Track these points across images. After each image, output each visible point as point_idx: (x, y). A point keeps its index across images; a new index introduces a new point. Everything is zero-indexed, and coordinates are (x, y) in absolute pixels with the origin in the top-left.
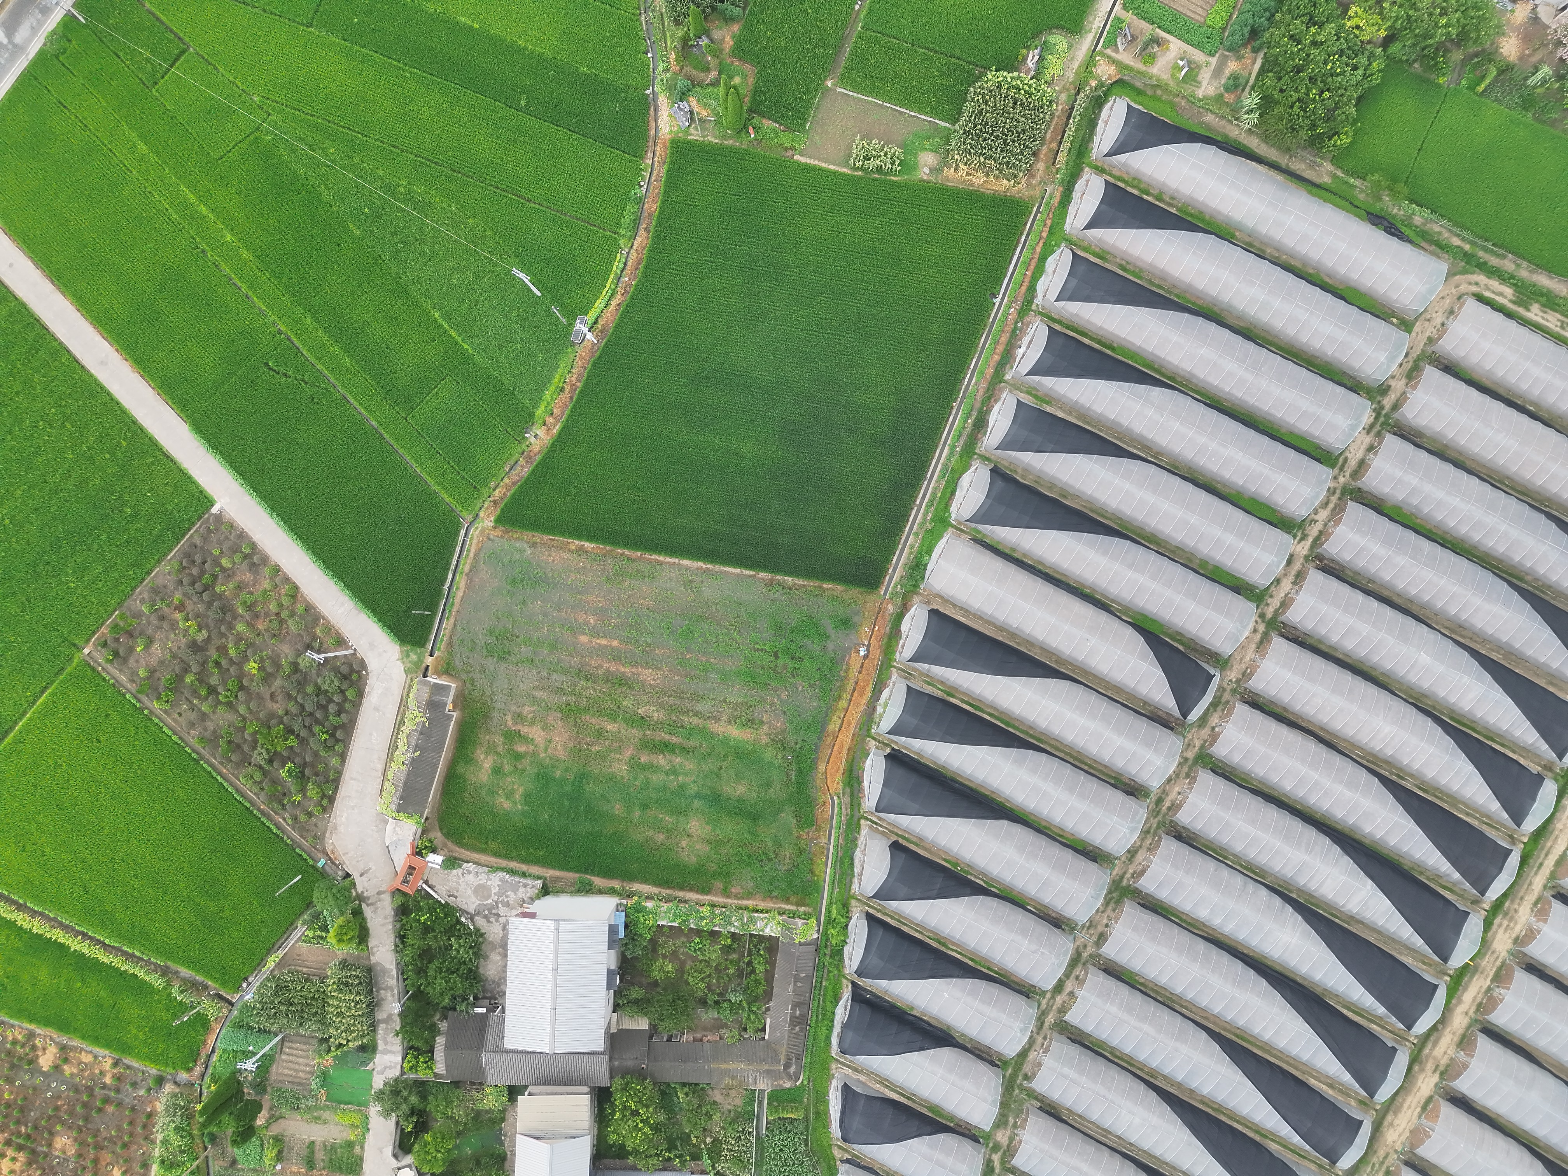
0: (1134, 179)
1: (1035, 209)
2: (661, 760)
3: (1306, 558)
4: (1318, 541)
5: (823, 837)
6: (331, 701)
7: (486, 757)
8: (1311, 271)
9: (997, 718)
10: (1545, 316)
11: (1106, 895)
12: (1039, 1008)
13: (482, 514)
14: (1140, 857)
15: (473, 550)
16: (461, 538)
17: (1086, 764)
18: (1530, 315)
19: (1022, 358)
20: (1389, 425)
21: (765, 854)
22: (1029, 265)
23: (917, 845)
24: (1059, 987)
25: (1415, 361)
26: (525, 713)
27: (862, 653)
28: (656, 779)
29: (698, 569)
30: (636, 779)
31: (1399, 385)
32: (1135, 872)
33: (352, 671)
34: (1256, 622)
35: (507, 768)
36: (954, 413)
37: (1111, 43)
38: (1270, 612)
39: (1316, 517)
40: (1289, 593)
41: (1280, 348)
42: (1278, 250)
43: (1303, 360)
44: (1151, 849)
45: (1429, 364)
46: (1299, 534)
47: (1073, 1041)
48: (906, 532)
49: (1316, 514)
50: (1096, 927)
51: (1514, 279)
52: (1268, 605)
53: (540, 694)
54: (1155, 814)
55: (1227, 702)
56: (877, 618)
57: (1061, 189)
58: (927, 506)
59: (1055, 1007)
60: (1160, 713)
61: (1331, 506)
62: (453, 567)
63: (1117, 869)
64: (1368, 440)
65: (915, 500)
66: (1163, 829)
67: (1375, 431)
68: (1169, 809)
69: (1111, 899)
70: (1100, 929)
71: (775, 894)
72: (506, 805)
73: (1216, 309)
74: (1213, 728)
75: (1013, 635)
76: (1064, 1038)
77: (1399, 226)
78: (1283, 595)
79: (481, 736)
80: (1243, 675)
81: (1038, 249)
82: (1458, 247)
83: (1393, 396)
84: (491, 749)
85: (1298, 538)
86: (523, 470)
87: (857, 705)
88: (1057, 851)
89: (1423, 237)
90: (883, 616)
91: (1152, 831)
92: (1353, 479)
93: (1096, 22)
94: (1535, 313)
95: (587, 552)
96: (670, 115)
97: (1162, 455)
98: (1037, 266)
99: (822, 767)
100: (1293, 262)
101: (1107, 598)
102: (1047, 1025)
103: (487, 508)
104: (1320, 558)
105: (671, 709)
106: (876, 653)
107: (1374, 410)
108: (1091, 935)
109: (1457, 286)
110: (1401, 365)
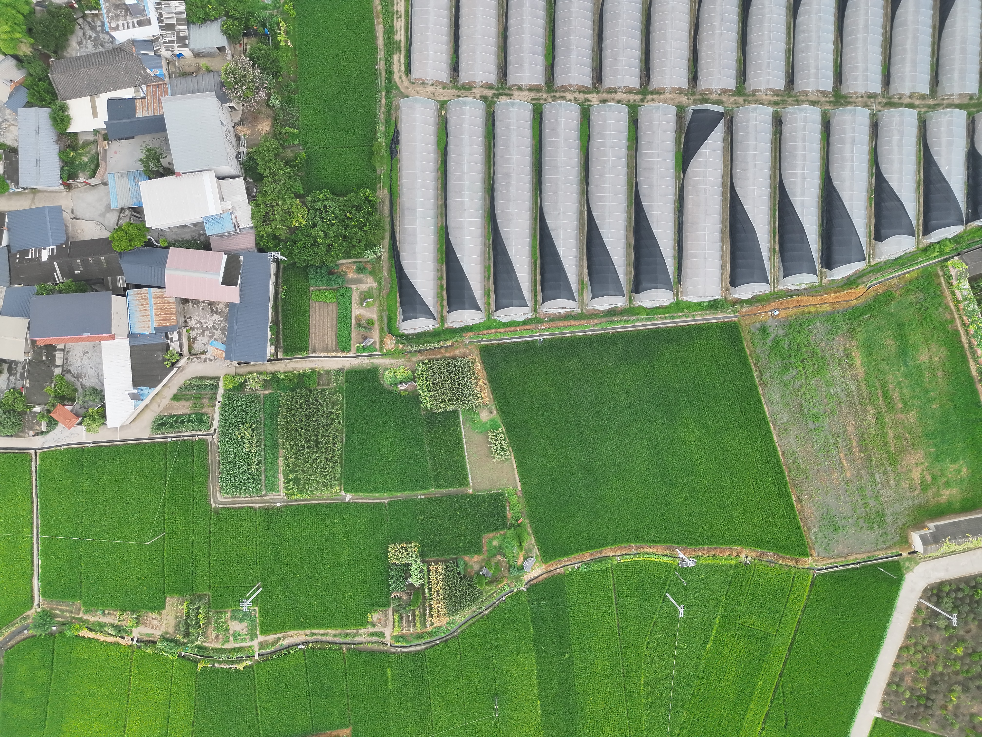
0: (438, 297)
1: (482, 343)
2: (896, 395)
3: (598, 93)
4: (586, 91)
5: (894, 282)
6: (956, 598)
7: (944, 495)
8: (440, 173)
9: (774, 218)
10: (399, 30)
11: (845, 106)
12: (929, 112)
13: (807, 566)
14: (813, 98)
15: (830, 561)
16: (826, 571)
17: (775, 155)
18: (403, 38)
19: (566, 308)
20: (502, 85)
21: (920, 309)
22: (514, 331)
23: (870, 227)
24: (911, 106)
25: (461, 90)
26: (907, 486)
27: (777, 312)
28: (908, 393)
29: (775, 430)
30: (913, 405)
31: (478, 92)
32: (824, 96)
33: (933, 594)
34: (647, 102)
35: (943, 480)
36: (615, 331)
37: (372, 347)
38: (638, 97)
39: (573, 99)
40: (622, 92)
41: (489, 168)
42: (438, 197)
43: (490, 152)
44: (806, 94)
45: (458, 81)
46: (587, 103)
47: (937, 82)
48: (695, 323)
49: (571, 100)
50: (866, 103)
51: (387, 58)
52: (635, 101)
53: (893, 483)
54: (785, 102)
55: (701, 94)
56: (752, 314)
57: (464, 335)
58: (675, 319)
59: (923, 103)
60: (726, 128)
61: (562, 94)
62: (845, 568)
63: (827, 107)
64: (516, 93)
65: (674, 327)
66: (791, 93)
67: (509, 92)
68: (778, 96)
69: (846, 102)
70: (865, 99)
71: (939, 293)
72: (964, 470)
73: (486, 215)
74: (720, 95)
75: (723, 233)
76: (939, 89)
77: (391, 137)
78: (625, 95)
79: (933, 504)
80: (680, 94)
81: (502, 330)
82: (386, 99)
83: (485, 92)
84: (937, 494)
85: (589, 103)
86: (770, 555)
87: (808, 300)
88: (835, 147)
89: (390, 121)
90: (751, 311)
91: (795, 99)
92: (542, 90)
93: (365, 362)
94: (400, 36)
95: (798, 497)
96: (532, 571)
97: (580, 203)
98: (512, 326)
99: (854, 303)
100: (440, 186)
101: (676, 191)
102: (935, 102)
103: (802, 565)
104: (594, 84)
105: (863, 405)
106: (773, 305)
107: (498, 98)
108: (872, 103)
109: (408, 88)
110: (466, 96)
